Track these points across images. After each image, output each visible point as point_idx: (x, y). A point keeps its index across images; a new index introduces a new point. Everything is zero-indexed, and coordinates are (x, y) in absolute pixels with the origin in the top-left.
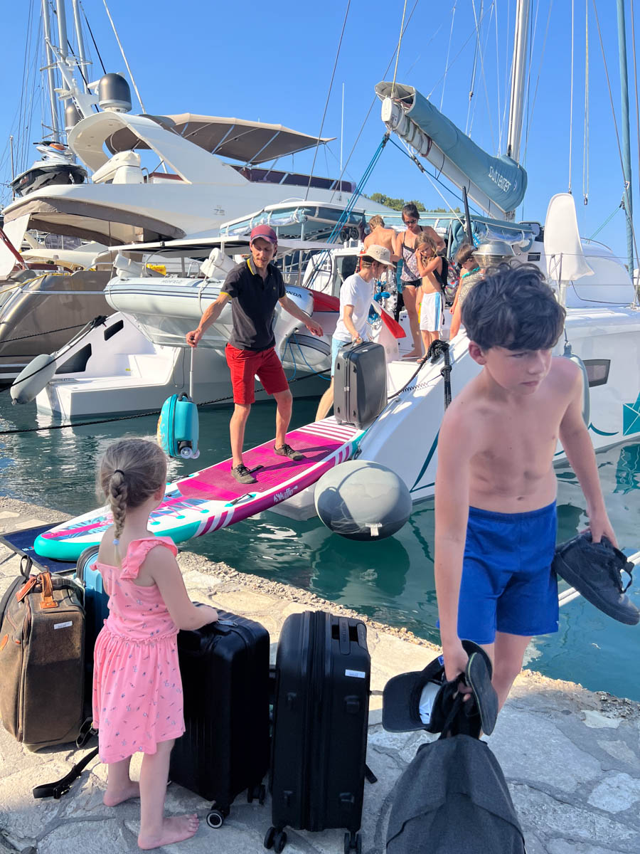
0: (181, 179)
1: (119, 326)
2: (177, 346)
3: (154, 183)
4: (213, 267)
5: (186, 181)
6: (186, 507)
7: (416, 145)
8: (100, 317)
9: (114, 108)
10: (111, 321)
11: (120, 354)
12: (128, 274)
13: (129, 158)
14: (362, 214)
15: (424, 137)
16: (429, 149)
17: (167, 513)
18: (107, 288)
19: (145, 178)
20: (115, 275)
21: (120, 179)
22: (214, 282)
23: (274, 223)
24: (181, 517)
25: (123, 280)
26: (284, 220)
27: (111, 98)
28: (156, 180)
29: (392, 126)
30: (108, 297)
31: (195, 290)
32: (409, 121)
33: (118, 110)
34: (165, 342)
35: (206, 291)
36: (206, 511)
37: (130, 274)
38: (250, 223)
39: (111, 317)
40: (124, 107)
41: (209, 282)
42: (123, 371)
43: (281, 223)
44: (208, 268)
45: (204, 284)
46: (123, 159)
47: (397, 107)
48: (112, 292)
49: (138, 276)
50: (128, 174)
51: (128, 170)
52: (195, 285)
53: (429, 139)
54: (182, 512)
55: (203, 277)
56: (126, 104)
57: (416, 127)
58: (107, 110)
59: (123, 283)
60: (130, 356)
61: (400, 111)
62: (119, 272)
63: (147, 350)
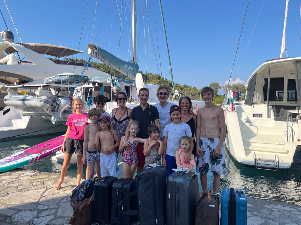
0: (32, 63)
1: (9, 110)
2: (29, 116)
3: (22, 64)
4: (39, 92)
5: (34, 64)
6: (26, 156)
7: (100, 59)
8: (1, 108)
9: (8, 41)
10: (6, 109)
11: (9, 119)
12: (11, 94)
13: (13, 57)
14: (87, 77)
15: (102, 58)
16: (104, 61)
17: (20, 158)
18: (4, 99)
19: (19, 62)
20: (7, 95)
21: (10, 63)
22: (39, 97)
23: (60, 79)
24: (24, 159)
25: (10, 96)
26: (63, 78)
27: (7, 38)
28: (23, 64)
29: (91, 55)
30: (4, 101)
31: (33, 99)
32: (97, 54)
33: (9, 42)
34: (25, 115)
35: (37, 99)
36: (31, 157)
37: (12, 94)
38: (53, 79)
39: (5, 108)
40: (11, 41)
41: (38, 97)
42: (10, 125)
43: (62, 79)
44: (37, 93)
45: (36, 97)
46: (11, 57)
47: (92, 51)
48: (6, 100)
49: (15, 95)
50: (12, 62)
51: (12, 60)
52: (33, 98)
53: (104, 58)
54: (24, 158)
55: (36, 95)
56: (12, 40)
57: (99, 55)
58: (5, 42)
59: (10, 97)
60: (12, 120)
61: (94, 52)
62: (9, 94)
63: (18, 117)
